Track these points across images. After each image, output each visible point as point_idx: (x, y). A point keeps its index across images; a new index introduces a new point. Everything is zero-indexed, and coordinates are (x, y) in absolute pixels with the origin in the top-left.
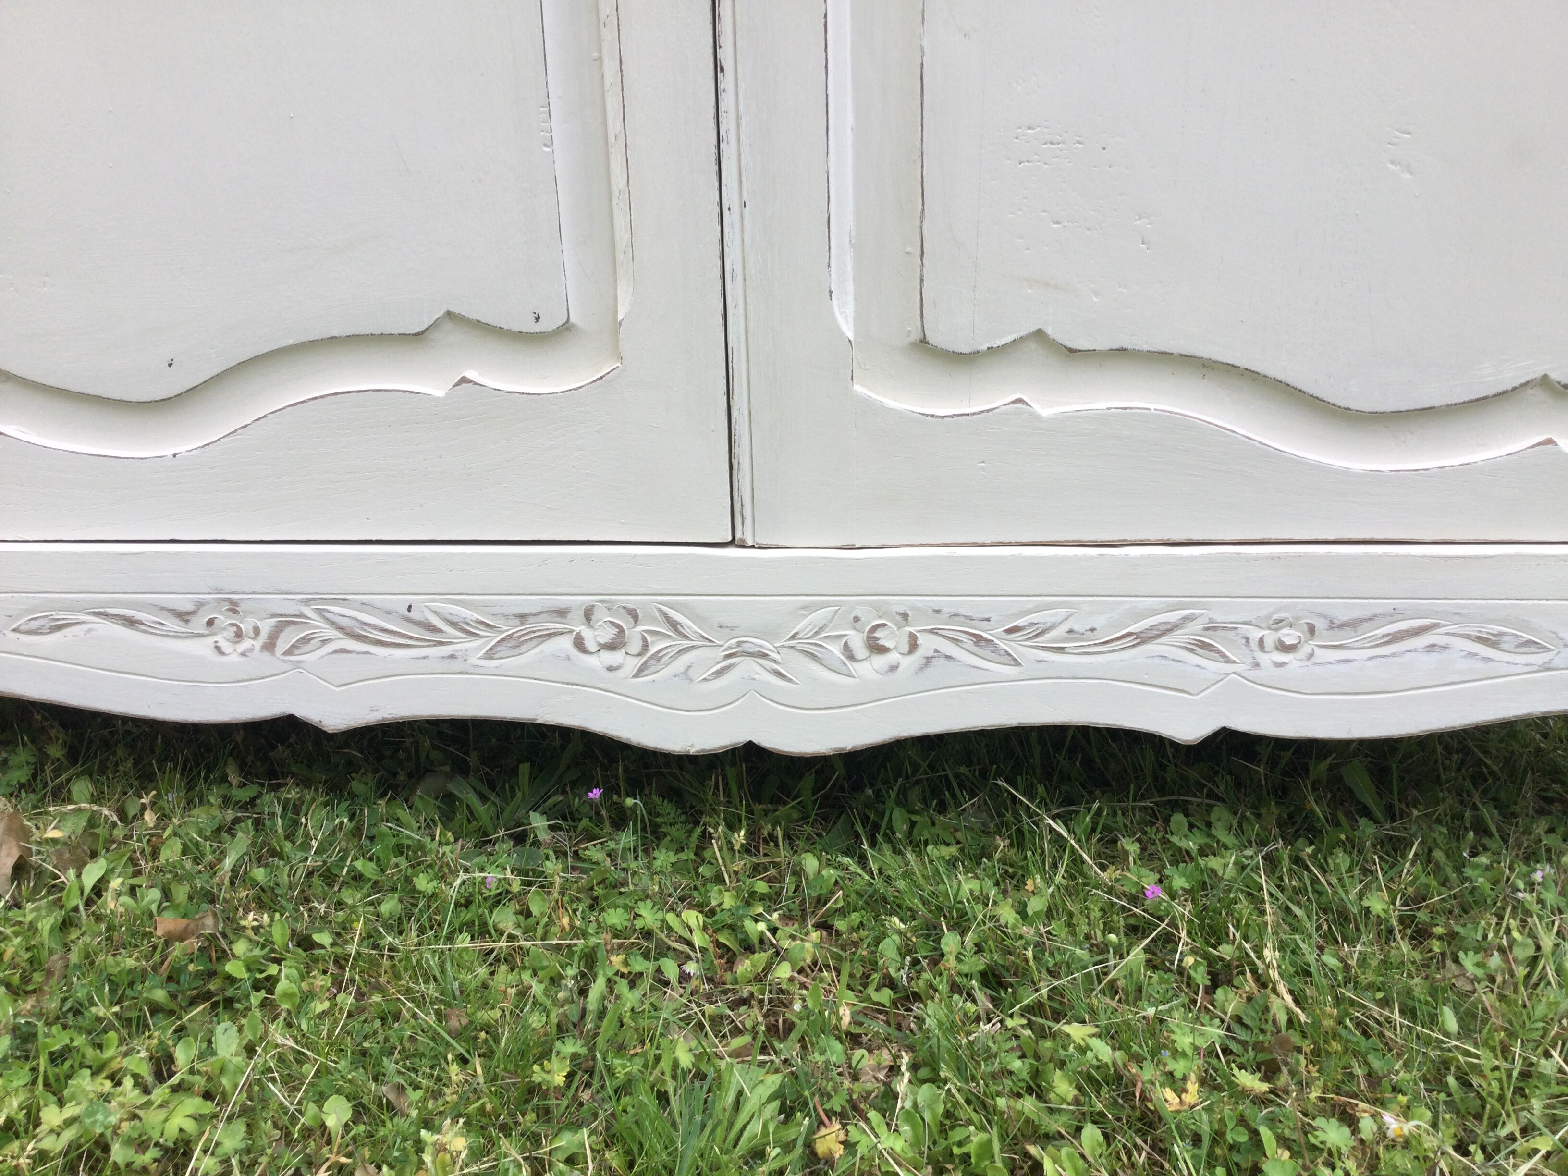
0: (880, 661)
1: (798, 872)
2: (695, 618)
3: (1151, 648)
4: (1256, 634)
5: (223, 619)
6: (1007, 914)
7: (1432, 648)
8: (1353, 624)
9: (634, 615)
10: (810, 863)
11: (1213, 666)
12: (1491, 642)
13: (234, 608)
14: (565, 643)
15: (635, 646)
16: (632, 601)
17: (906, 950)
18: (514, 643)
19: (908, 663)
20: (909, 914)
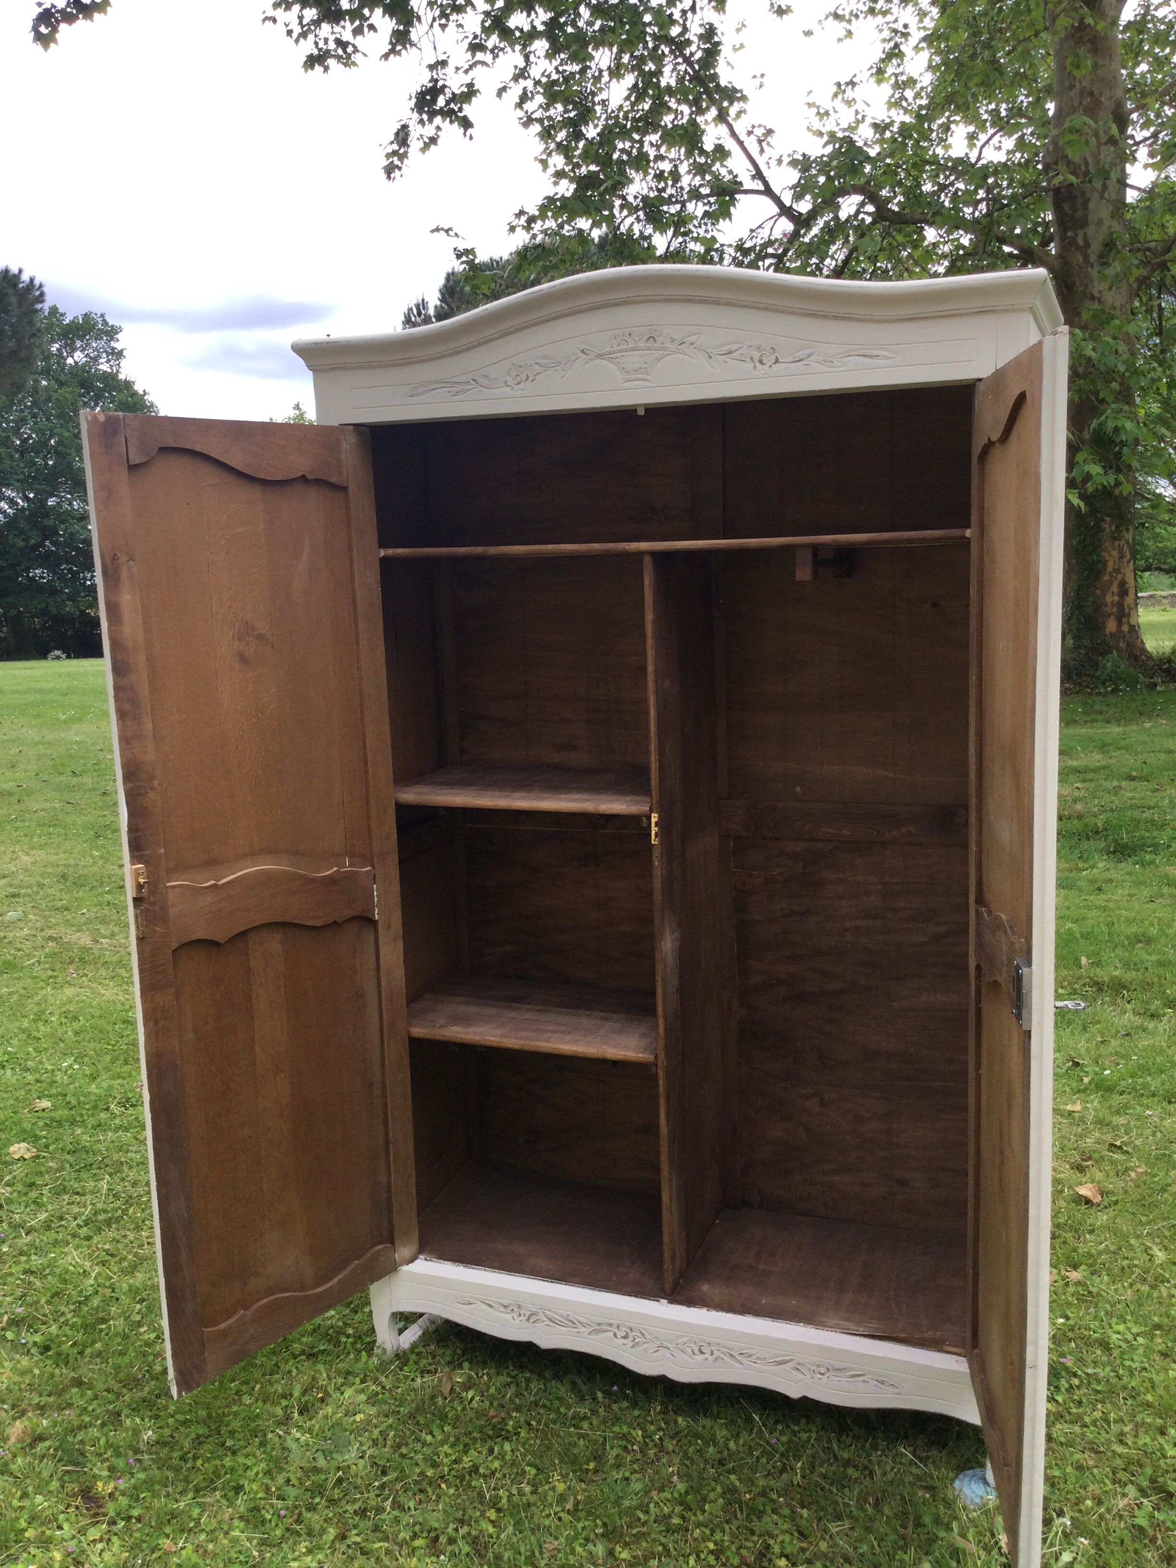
0: (703, 1356)
1: (676, 1423)
2: (650, 1334)
3: (783, 1367)
4: (812, 1368)
5: (516, 1309)
6: (731, 1444)
7: (863, 1381)
8: (840, 1370)
9: (631, 1329)
11: (800, 1376)
12: (882, 1383)
13: (519, 1307)
14: (611, 1334)
15: (631, 1338)
16: (631, 1325)
18: (596, 1332)
19: (711, 1358)
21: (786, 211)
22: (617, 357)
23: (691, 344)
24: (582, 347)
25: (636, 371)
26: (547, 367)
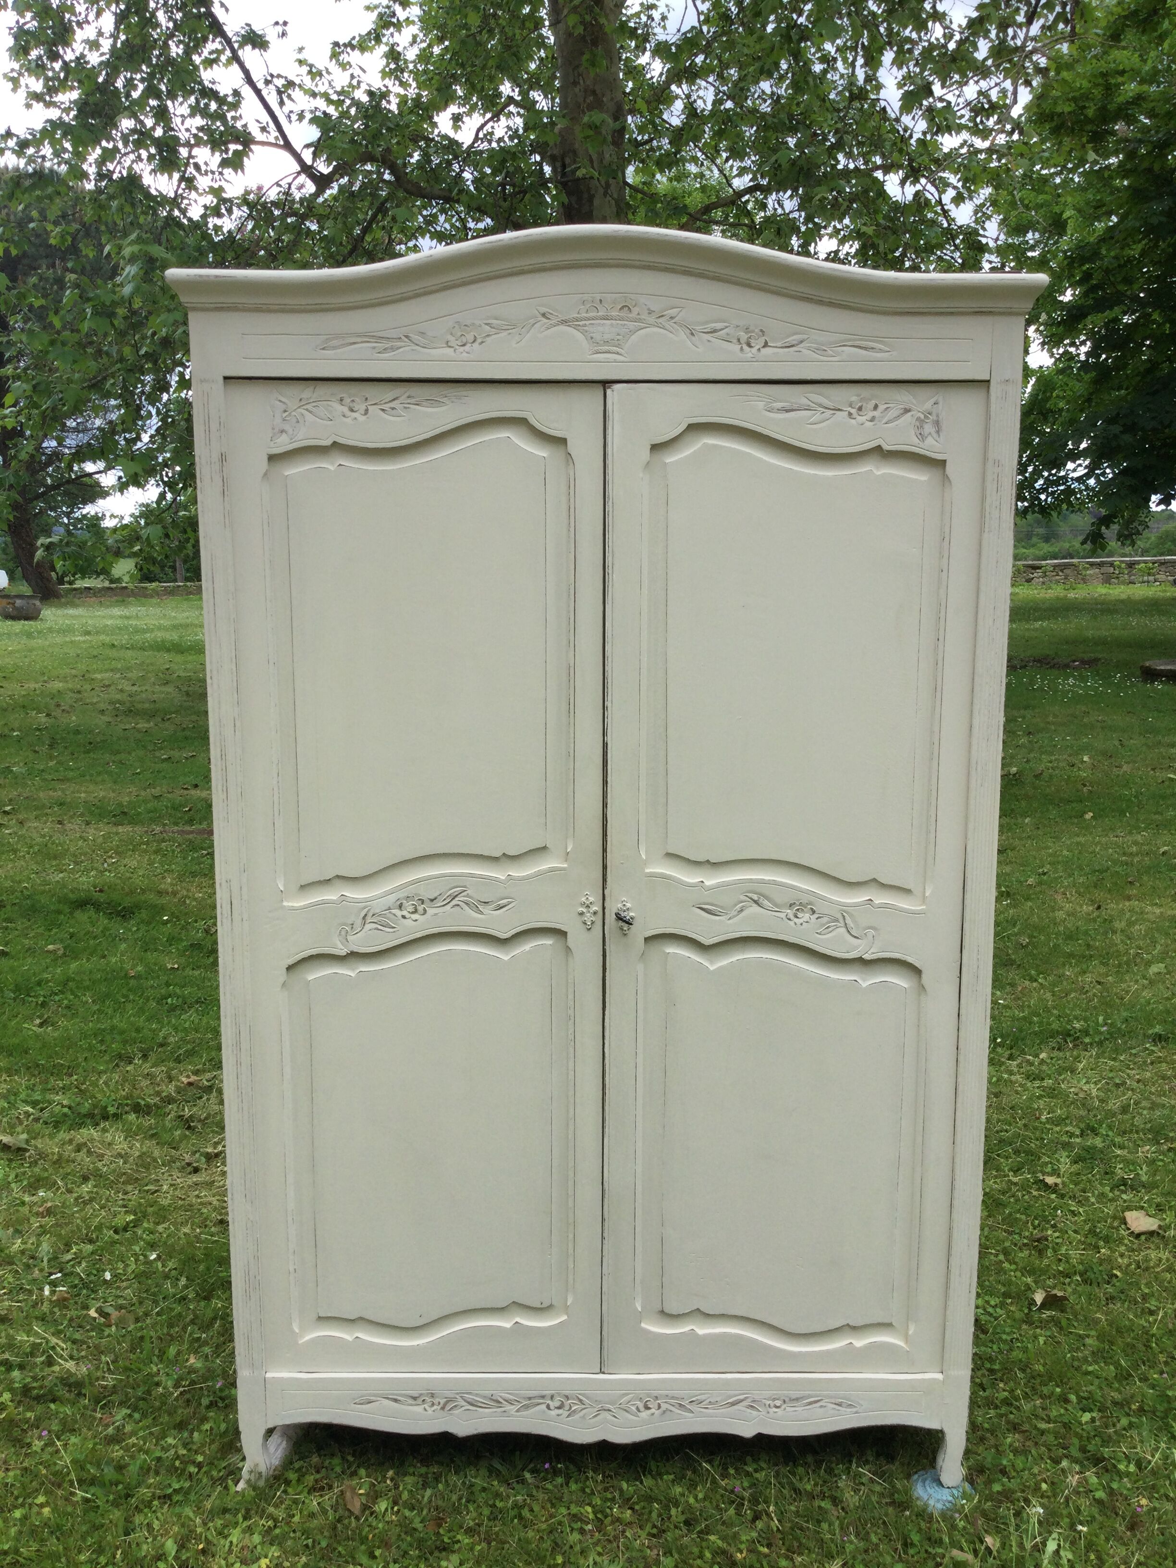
0: (648, 1412)
1: (621, 1489)
2: (587, 1398)
3: (736, 1407)
4: (768, 1403)
5: (428, 1399)
6: (692, 1500)
7: (821, 1407)
8: (797, 1399)
9: (567, 1398)
10: (625, 1485)
11: (755, 1413)
12: (839, 1405)
13: (432, 1396)
14: (544, 1407)
15: (567, 1408)
16: (567, 1393)
17: (660, 1515)
18: (526, 1407)
19: (657, 1412)
20: (659, 1502)
22: (585, 325)
23: (672, 318)
24: (543, 310)
25: (606, 342)
26: (500, 330)
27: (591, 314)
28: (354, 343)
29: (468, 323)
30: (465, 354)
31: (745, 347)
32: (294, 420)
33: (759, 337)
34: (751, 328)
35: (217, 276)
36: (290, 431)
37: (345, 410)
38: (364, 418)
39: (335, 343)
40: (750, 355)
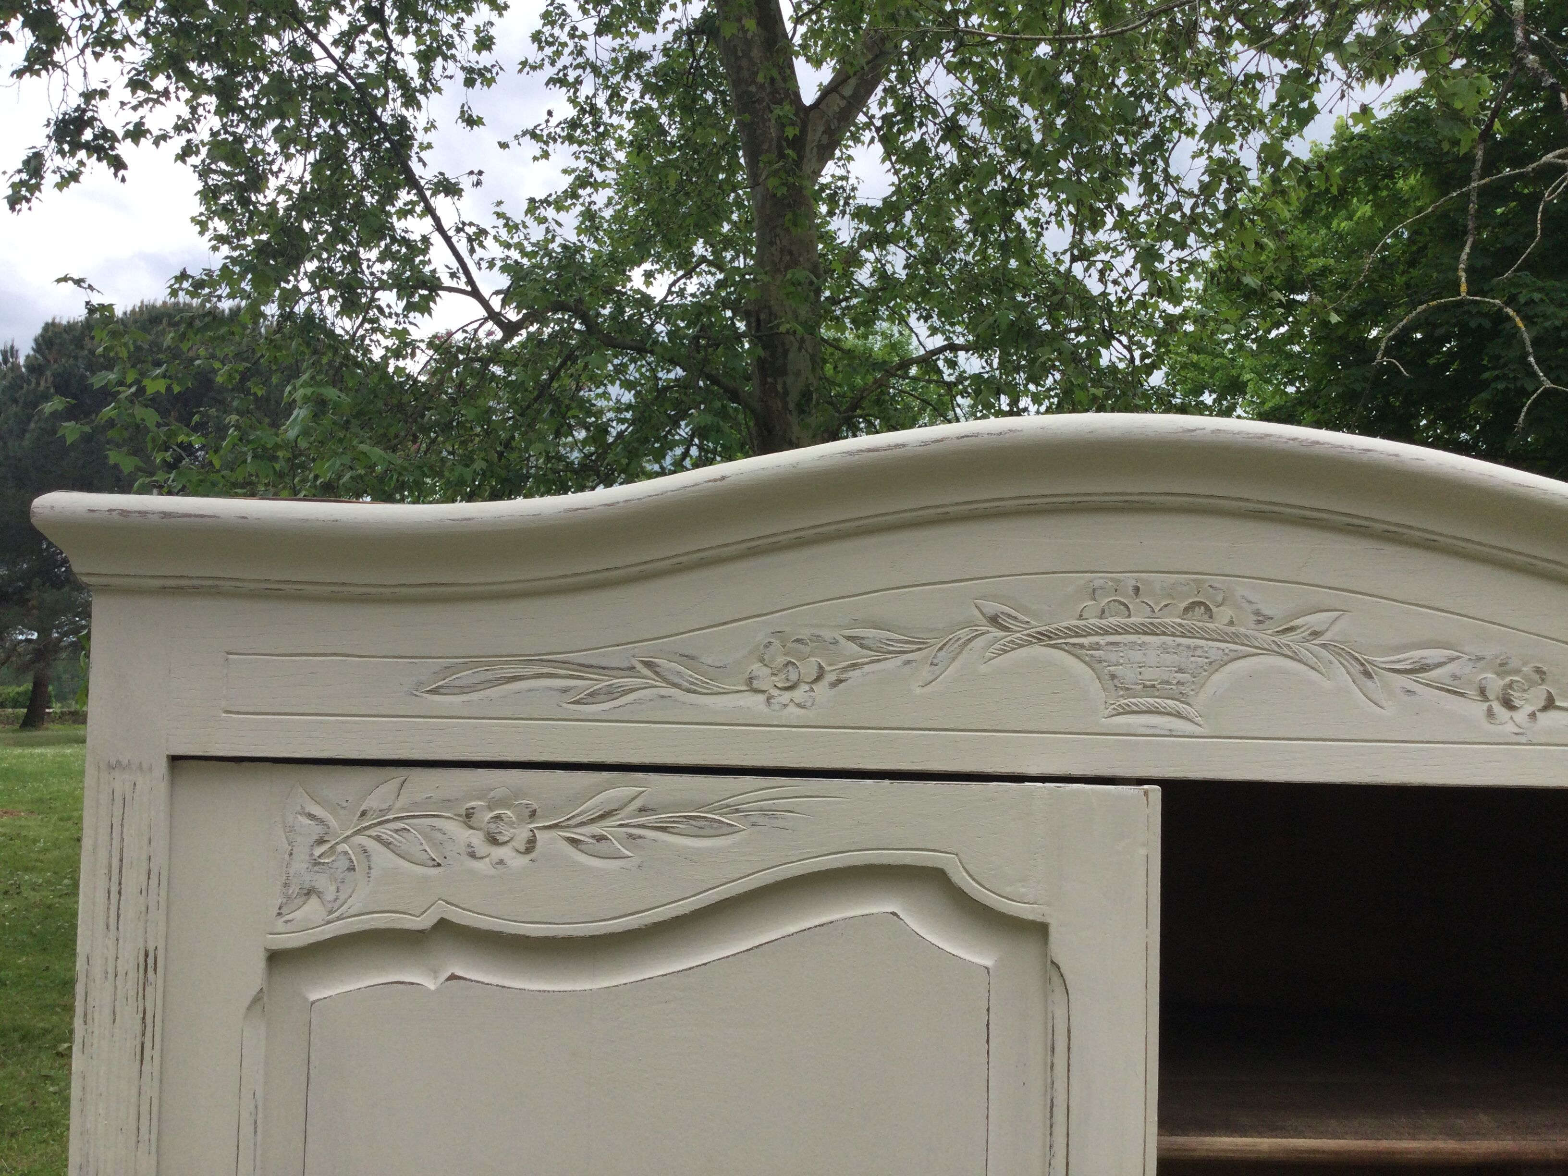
21: (493, 316)
22: (1097, 647)
23: (1316, 634)
24: (993, 607)
25: (1149, 688)
26: (883, 652)
27: (1113, 621)
28: (515, 679)
29: (805, 633)
30: (792, 709)
31: (1497, 708)
32: (343, 863)
33: (1533, 684)
34: (1514, 663)
35: (166, 515)
36: (330, 895)
37: (477, 839)
38: (524, 860)
39: (466, 676)
40: (1511, 728)
